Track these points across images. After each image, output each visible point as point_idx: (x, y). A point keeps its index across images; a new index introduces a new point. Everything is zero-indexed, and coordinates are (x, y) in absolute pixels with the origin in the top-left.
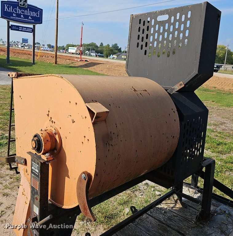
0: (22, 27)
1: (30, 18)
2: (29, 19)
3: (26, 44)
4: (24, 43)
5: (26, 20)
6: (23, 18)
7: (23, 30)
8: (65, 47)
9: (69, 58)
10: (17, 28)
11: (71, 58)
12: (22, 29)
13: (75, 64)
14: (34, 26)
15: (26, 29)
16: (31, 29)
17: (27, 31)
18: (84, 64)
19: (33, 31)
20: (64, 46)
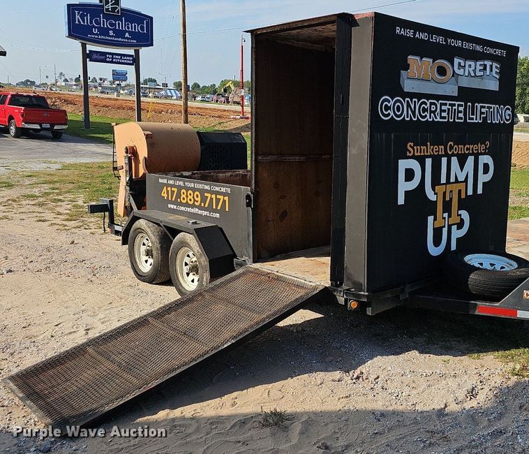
0: (113, 54)
1: (127, 35)
2: (125, 38)
3: (123, 84)
4: (118, 82)
5: (120, 39)
6: (112, 36)
7: (114, 60)
8: (217, 87)
9: (220, 113)
10: (102, 58)
11: (224, 113)
12: (113, 58)
13: (225, 125)
14: (137, 52)
15: (121, 58)
16: (131, 58)
17: (123, 61)
18: (243, 125)
19: (135, 61)
20: (214, 85)
